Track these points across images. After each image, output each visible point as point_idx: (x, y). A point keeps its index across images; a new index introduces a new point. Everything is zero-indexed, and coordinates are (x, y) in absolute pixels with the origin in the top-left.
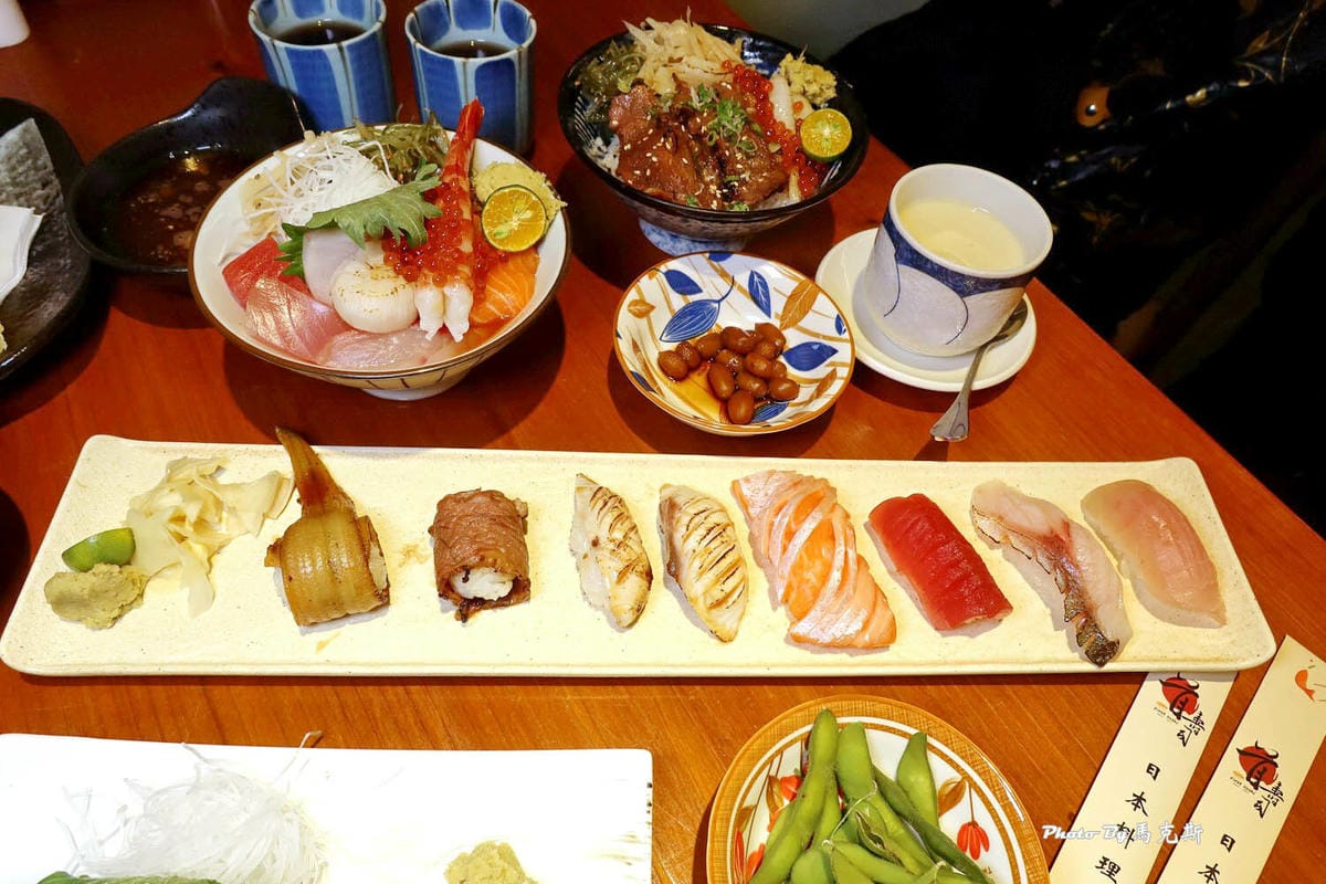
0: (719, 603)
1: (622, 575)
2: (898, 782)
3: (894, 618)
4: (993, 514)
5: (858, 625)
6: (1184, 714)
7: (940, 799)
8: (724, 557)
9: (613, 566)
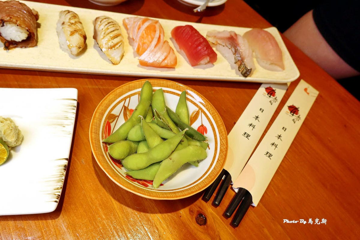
0: (111, 48)
1: (72, 34)
2: (176, 113)
3: (176, 58)
4: (213, 36)
5: (163, 57)
6: (272, 96)
7: (191, 118)
8: (114, 31)
9: (69, 30)
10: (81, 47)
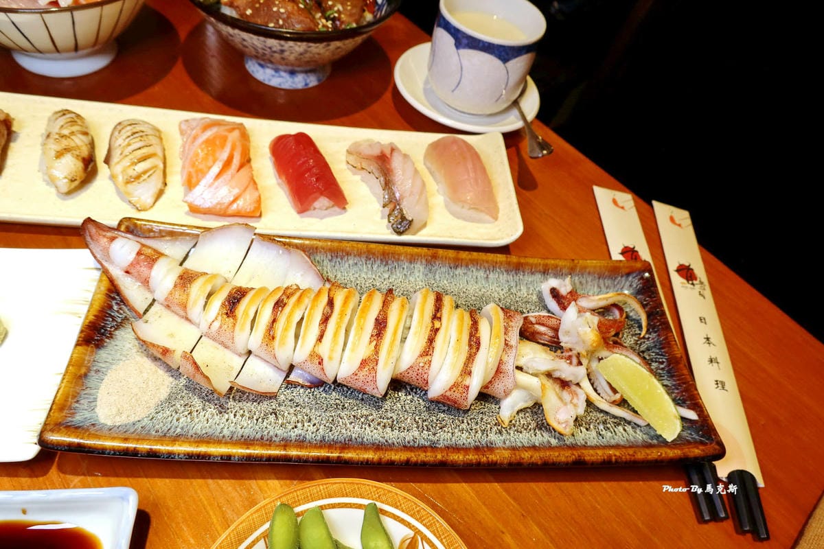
3: (260, 197)
9: (54, 147)
10: (76, 180)
